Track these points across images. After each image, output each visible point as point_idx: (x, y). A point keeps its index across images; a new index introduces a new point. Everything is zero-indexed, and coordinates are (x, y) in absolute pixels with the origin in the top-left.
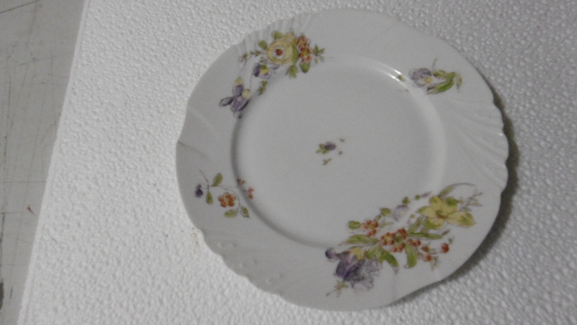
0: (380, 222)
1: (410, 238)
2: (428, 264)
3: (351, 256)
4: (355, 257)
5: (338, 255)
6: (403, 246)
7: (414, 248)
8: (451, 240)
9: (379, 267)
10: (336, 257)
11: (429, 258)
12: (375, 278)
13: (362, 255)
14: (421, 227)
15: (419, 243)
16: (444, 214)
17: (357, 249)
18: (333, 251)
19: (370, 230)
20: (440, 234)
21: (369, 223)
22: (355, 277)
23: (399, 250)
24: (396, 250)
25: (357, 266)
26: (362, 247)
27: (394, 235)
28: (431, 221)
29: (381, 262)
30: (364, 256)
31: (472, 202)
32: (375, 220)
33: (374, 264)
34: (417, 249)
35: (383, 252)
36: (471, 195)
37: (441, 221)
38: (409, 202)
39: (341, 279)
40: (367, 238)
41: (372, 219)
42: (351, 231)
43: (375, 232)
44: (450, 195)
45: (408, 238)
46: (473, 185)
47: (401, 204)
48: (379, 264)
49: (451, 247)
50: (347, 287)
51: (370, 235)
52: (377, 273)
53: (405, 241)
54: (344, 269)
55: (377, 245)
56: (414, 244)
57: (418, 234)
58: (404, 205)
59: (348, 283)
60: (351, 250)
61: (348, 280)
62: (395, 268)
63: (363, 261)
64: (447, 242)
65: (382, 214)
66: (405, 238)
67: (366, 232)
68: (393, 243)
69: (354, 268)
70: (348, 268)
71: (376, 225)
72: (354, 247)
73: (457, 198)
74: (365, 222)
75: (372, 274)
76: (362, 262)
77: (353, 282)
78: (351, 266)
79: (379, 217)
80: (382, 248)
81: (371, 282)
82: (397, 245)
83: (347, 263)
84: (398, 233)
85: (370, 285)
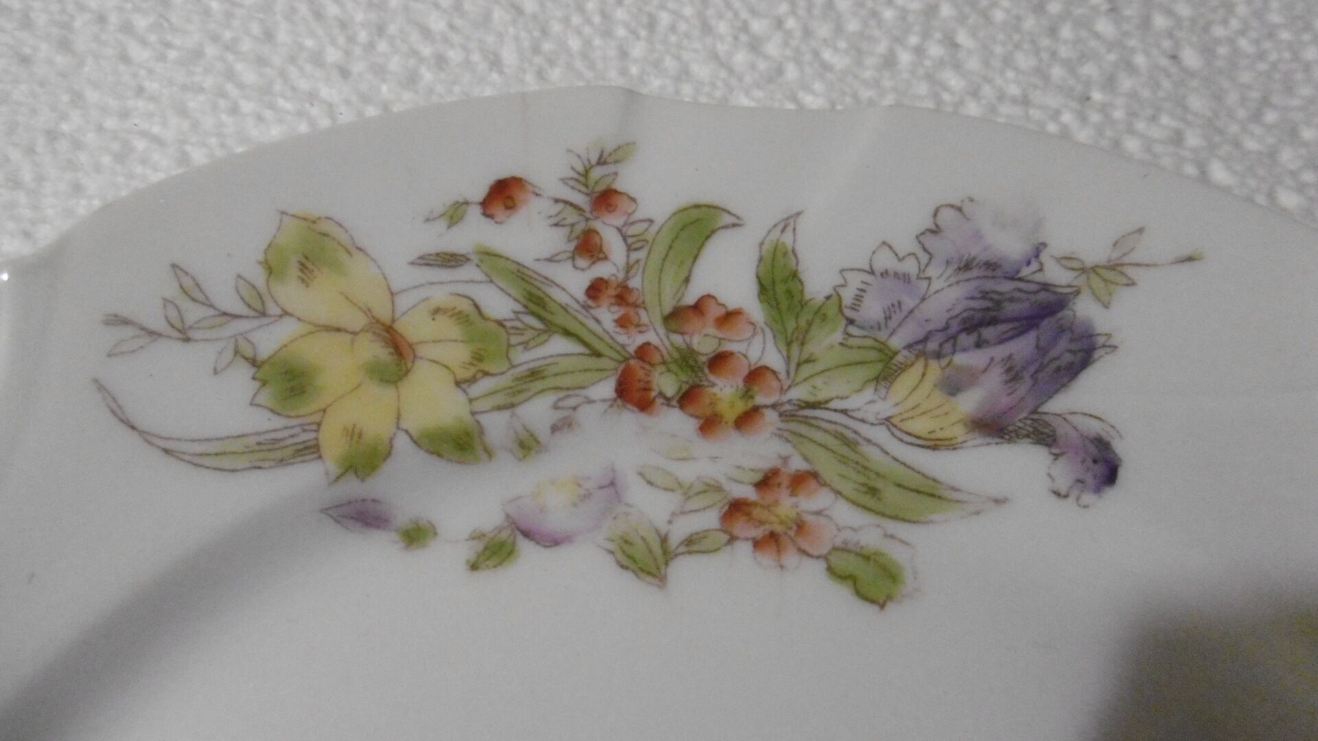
0: (710, 519)
1: (622, 339)
2: (629, 180)
3: (970, 402)
4: (952, 387)
5: (1044, 435)
6: (676, 317)
7: (634, 283)
8: (454, 214)
9: (855, 281)
10: (1062, 430)
11: (605, 199)
12: (905, 244)
13: (908, 379)
14: (525, 358)
15: (595, 289)
16: (373, 350)
17: (921, 426)
18: (1064, 473)
19: (787, 505)
20: (469, 272)
21: (770, 542)
22: (1006, 287)
23: (714, 312)
24: (730, 317)
25: (966, 340)
26: (887, 422)
27: (687, 398)
28: (458, 355)
29: (834, 297)
30: (903, 368)
31: (194, 313)
32: (732, 539)
33: (872, 309)
34: (628, 268)
35: (792, 340)
36: (169, 354)
37: (415, 327)
38: (476, 536)
39: (1085, 309)
40: (827, 466)
41: (744, 549)
42: (897, 553)
43: (766, 482)
44: (262, 422)
45: (632, 341)
46: (100, 387)
47: (526, 547)
48: (848, 296)
49: (479, 192)
50: (1066, 260)
51: (799, 481)
52: (885, 261)
53: (655, 335)
54: (1041, 350)
55: (799, 393)
56: (623, 296)
57: (567, 333)
58: (520, 538)
59: (1056, 275)
60: (959, 432)
61: (1046, 287)
62: (787, 239)
63: (919, 347)
64: (475, 212)
65: (668, 556)
66: (643, 352)
67: (813, 501)
68: (719, 361)
69: (989, 333)
70: (1023, 347)
71: (737, 508)
72: (934, 444)
73: (241, 380)
74: (791, 558)
75: (910, 267)
76: (932, 346)
77: (1025, 272)
78: (1000, 352)
79: (692, 544)
80: (788, 359)
81: (935, 231)
82: (704, 341)
83: (1013, 375)
84: (661, 394)
85: (947, 216)
